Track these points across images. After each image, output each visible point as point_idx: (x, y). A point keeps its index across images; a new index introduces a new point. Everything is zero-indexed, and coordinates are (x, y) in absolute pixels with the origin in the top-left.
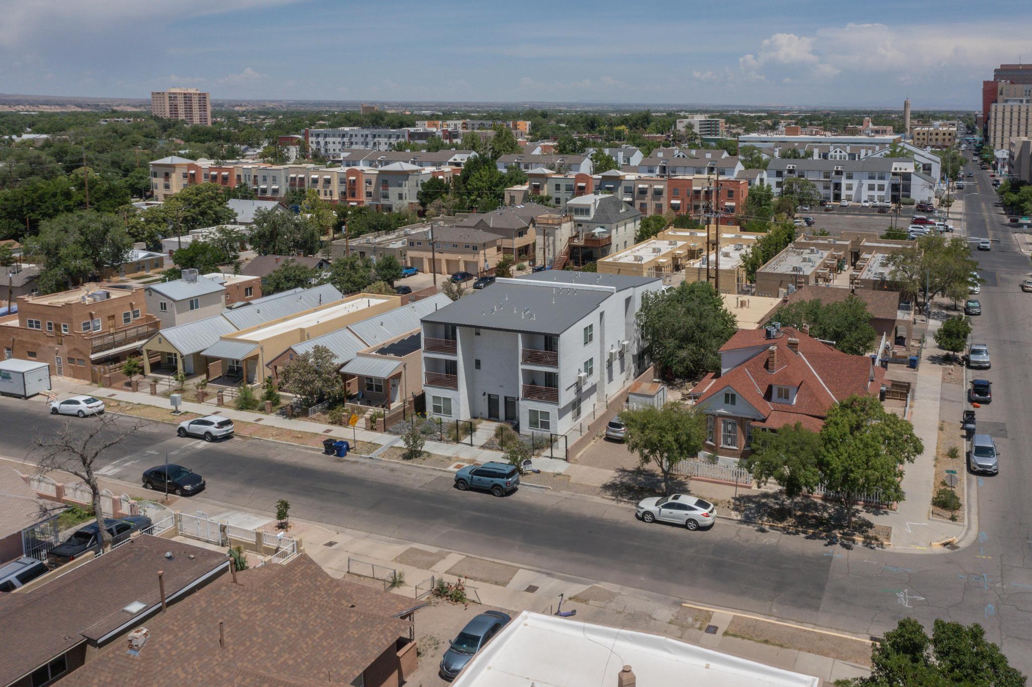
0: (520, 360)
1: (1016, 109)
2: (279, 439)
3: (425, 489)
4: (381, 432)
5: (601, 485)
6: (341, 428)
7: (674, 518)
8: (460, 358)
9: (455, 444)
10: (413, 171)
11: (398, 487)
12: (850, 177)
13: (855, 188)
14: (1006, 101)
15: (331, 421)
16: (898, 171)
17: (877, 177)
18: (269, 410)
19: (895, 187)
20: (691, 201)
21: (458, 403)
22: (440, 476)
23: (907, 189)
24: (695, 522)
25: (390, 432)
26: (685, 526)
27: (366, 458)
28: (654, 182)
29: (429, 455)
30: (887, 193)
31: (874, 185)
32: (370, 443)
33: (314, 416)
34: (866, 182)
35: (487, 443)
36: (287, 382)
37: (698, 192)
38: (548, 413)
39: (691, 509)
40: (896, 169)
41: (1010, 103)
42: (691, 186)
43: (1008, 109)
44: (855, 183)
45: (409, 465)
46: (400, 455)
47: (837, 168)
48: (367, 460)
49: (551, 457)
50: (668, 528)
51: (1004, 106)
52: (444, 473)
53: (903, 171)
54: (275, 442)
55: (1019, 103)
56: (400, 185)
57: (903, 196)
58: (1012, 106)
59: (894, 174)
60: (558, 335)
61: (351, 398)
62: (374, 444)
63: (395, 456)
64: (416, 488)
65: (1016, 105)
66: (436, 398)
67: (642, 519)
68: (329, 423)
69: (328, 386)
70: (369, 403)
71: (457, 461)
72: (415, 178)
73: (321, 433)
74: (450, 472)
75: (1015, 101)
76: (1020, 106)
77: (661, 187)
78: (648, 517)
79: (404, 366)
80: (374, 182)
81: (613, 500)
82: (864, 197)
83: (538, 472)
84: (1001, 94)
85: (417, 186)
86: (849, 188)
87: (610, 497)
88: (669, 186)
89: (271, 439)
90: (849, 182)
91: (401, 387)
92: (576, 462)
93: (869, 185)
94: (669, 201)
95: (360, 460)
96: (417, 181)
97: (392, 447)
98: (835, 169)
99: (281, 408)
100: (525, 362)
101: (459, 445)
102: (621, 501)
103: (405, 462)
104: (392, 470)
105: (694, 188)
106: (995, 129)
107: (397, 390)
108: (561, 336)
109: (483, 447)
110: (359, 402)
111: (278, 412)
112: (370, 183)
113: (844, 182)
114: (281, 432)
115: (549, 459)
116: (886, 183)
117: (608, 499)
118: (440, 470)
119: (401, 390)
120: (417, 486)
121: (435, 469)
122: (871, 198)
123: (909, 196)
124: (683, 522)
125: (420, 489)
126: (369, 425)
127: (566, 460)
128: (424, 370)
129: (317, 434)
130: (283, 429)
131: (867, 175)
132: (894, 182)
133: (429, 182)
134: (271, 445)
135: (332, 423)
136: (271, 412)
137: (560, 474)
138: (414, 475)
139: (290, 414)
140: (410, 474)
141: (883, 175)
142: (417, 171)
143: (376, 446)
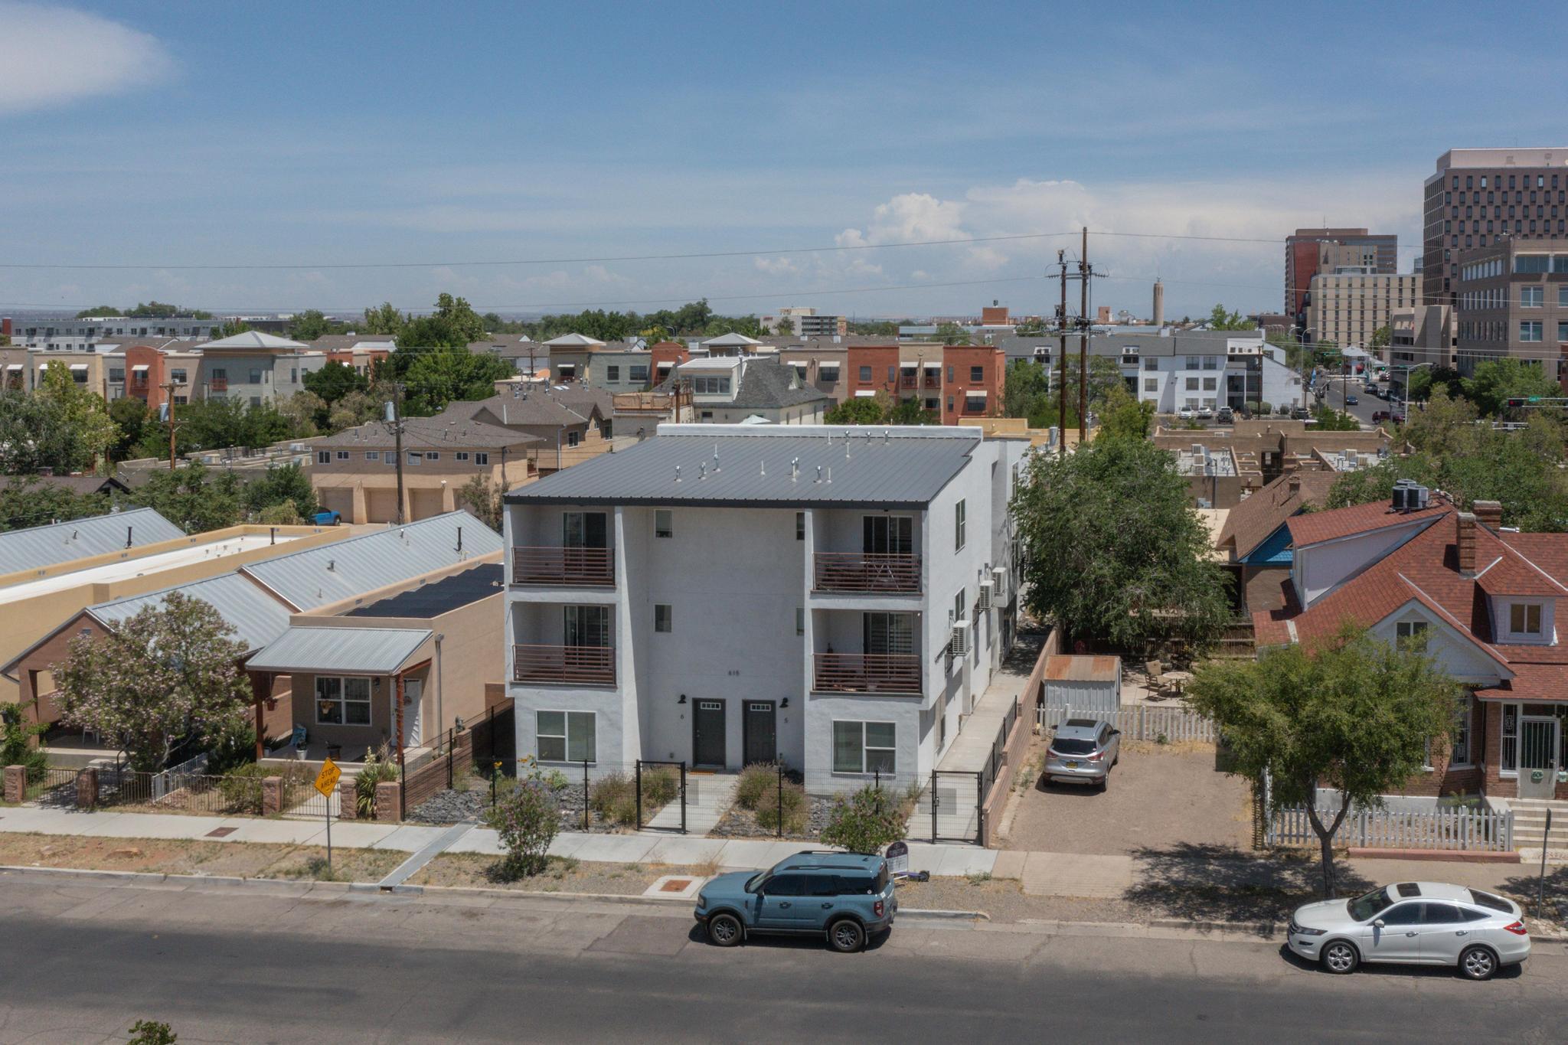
0: (809, 583)
1: (1357, 283)
2: (68, 865)
3: (603, 955)
4: (394, 821)
5: (1119, 893)
6: (259, 822)
7: (1419, 949)
8: (621, 598)
9: (630, 831)
10: (284, 350)
11: (514, 956)
12: (1152, 367)
13: (1161, 387)
14: (1340, 271)
15: (225, 805)
16: (1237, 352)
17: (1201, 365)
18: (18, 792)
19: (1233, 383)
20: (897, 391)
21: (616, 726)
22: (631, 917)
23: (1256, 383)
24: (1488, 951)
25: (421, 819)
26: (1457, 971)
27: (371, 890)
28: (819, 356)
29: (571, 865)
30: (1219, 395)
31: (1197, 379)
32: (369, 850)
33: (167, 798)
34: (1183, 375)
35: (723, 823)
36: (82, 699)
37: (911, 372)
38: (892, 727)
39: (1470, 916)
40: (1233, 350)
41: (1344, 275)
42: (897, 361)
43: (1344, 284)
44: (1161, 377)
45: (520, 897)
46: (478, 874)
47: (1128, 351)
48: (378, 897)
49: (934, 840)
50: (1408, 982)
51: (1338, 279)
52: (635, 907)
53: (1246, 353)
54: (52, 874)
55: (1360, 275)
56: (255, 380)
57: (1249, 398)
58: (1350, 278)
59: (1232, 358)
60: (923, 506)
61: (274, 747)
62: (384, 851)
63: (463, 876)
64: (574, 954)
65: (1357, 277)
66: (547, 720)
67: (1320, 965)
68: (220, 812)
69: (211, 708)
70: (335, 752)
71: (660, 874)
72: (290, 364)
73: (201, 838)
74: (653, 902)
75: (1354, 270)
76: (1363, 279)
77: (836, 364)
78: (1339, 958)
79: (438, 644)
80: (191, 377)
81: (1185, 926)
82: (1180, 403)
83: (924, 877)
84: (1326, 262)
85: (294, 379)
86: (1152, 386)
87: (1171, 920)
88: (850, 362)
89: (37, 866)
90: (1151, 375)
91: (429, 703)
92: (1005, 844)
93: (1188, 379)
94: (852, 391)
95: (349, 896)
96: (294, 371)
97: (442, 854)
98: (1124, 352)
99: (55, 788)
100: (820, 588)
101: (643, 833)
102: (1209, 927)
103: (501, 889)
104: (471, 914)
105: (903, 365)
106: (1324, 318)
107: (416, 713)
108: (931, 506)
109: (717, 832)
110: (302, 753)
111: (47, 797)
112: (183, 378)
113: (1143, 375)
114: (66, 847)
115: (929, 845)
116: (1219, 375)
117: (1167, 925)
118: (621, 901)
119: (428, 712)
120: (574, 950)
121: (607, 900)
122: (1192, 405)
123: (1258, 399)
124: (1450, 958)
125: (587, 955)
126: (354, 804)
127: (980, 841)
128: (510, 641)
129: (191, 841)
130: (75, 838)
131: (1182, 361)
132: (1232, 373)
133: (321, 371)
134: (39, 881)
135: (231, 811)
136: (25, 798)
137: (986, 878)
138: (547, 921)
139: (90, 797)
140: (533, 919)
141: (1213, 362)
142: (292, 350)
143: (394, 856)
